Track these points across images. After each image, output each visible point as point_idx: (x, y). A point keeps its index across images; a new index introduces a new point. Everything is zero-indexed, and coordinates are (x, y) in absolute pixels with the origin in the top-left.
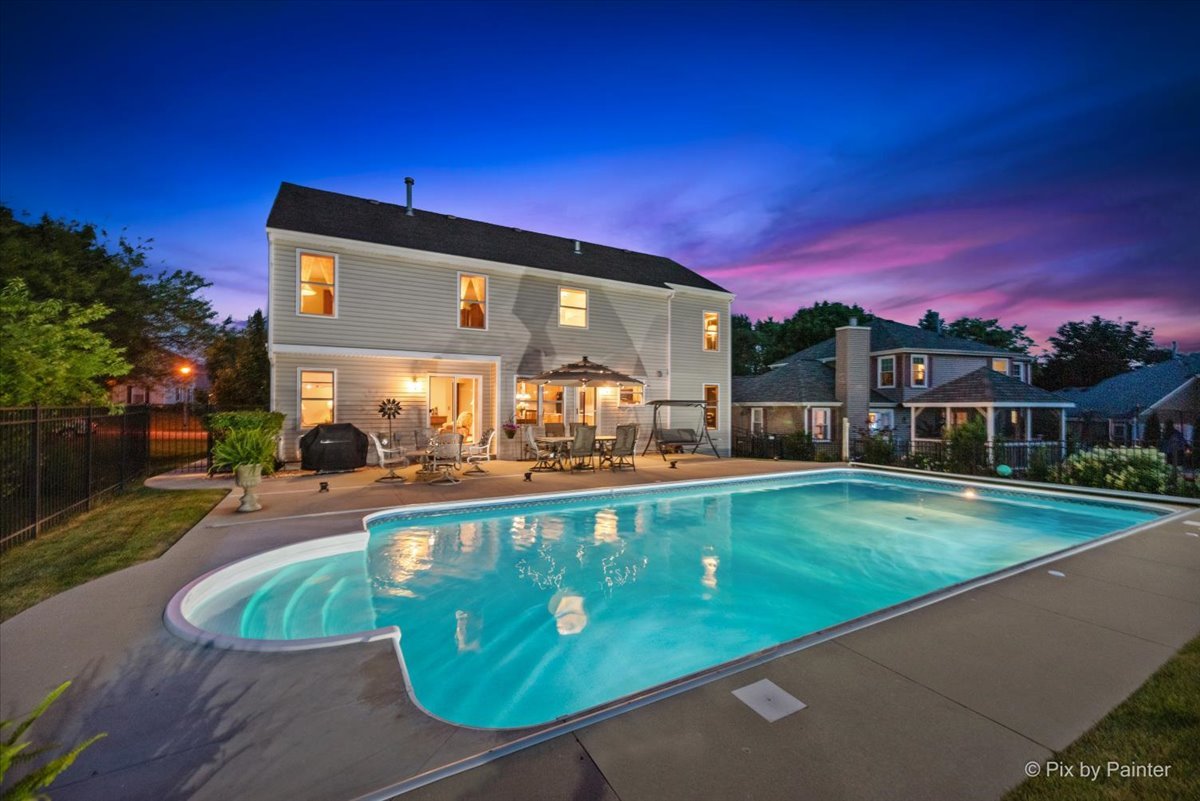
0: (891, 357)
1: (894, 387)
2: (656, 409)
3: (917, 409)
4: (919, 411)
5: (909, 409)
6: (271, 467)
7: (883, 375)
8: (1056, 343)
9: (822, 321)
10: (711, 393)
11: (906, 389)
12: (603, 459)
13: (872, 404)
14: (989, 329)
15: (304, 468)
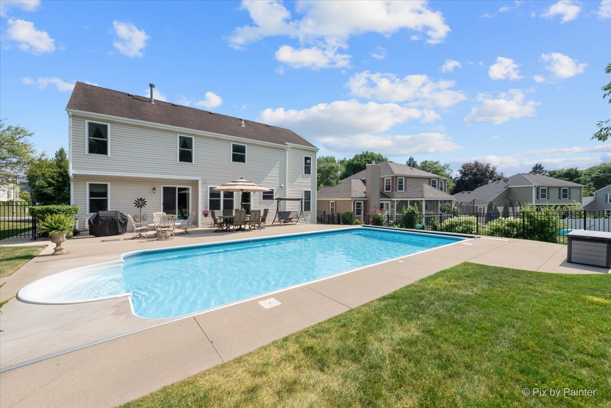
0: (389, 178)
1: (390, 191)
2: (278, 202)
3: (397, 201)
4: (398, 202)
5: (394, 201)
6: (71, 233)
7: (386, 186)
8: (461, 172)
9: (365, 160)
10: (307, 194)
11: (395, 192)
12: (251, 226)
13: (381, 199)
14: (436, 165)
15: (91, 234)
